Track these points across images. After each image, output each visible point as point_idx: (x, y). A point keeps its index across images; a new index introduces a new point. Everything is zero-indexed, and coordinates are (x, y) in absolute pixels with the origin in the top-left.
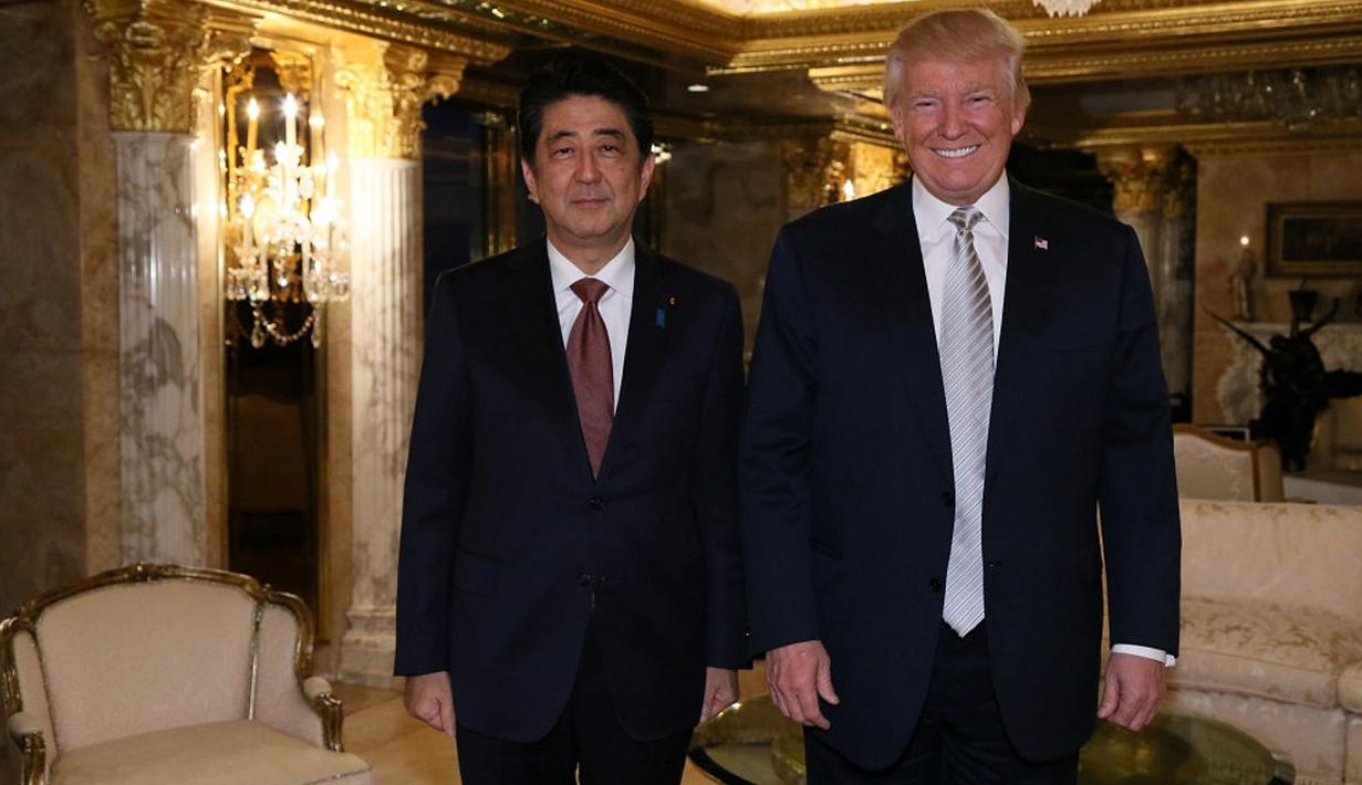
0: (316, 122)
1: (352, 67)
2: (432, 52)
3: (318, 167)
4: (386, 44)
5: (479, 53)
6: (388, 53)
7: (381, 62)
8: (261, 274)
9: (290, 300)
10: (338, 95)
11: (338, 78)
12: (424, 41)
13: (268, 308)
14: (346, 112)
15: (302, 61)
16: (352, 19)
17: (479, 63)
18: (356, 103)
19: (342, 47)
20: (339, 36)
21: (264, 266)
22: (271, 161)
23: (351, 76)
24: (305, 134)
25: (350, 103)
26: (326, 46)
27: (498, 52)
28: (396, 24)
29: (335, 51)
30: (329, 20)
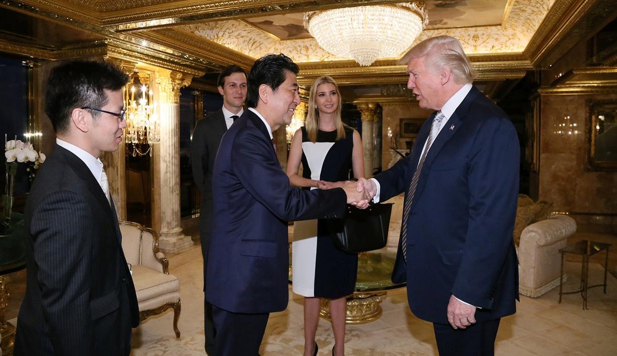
0: (151, 93)
1: (161, 78)
2: (184, 74)
3: (151, 106)
4: (171, 71)
5: (197, 74)
6: (171, 74)
7: (169, 76)
8: (136, 136)
9: (143, 143)
10: (157, 85)
11: (157, 81)
12: (182, 70)
13: (137, 145)
14: (159, 90)
15: (147, 76)
16: (163, 64)
17: (196, 77)
18: (162, 88)
19: (158, 72)
20: (157, 69)
21: (136, 133)
22: (138, 104)
23: (161, 80)
24: (148, 96)
25: (160, 87)
26: (154, 72)
27: (202, 74)
28: (174, 65)
29: (156, 73)
30: (156, 64)
